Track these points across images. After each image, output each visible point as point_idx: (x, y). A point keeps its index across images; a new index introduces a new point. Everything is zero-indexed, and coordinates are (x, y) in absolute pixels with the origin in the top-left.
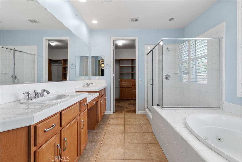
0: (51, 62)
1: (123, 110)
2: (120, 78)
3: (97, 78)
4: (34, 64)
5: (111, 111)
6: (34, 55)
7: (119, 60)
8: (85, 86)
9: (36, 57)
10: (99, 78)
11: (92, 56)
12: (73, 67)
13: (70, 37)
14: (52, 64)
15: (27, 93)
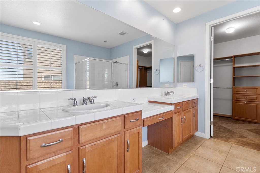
0: (147, 70)
1: (232, 137)
2: (234, 84)
3: (185, 85)
4: (127, 73)
5: (205, 133)
6: (127, 64)
7: (231, 57)
8: (163, 95)
9: (128, 65)
10: (187, 85)
11: (178, 57)
12: (157, 72)
13: (154, 40)
14: (148, 71)
15: (72, 99)
